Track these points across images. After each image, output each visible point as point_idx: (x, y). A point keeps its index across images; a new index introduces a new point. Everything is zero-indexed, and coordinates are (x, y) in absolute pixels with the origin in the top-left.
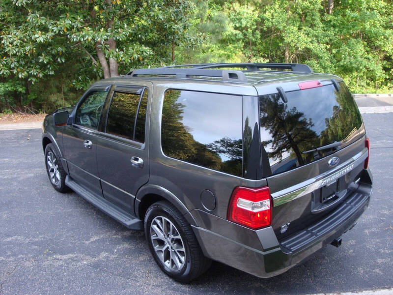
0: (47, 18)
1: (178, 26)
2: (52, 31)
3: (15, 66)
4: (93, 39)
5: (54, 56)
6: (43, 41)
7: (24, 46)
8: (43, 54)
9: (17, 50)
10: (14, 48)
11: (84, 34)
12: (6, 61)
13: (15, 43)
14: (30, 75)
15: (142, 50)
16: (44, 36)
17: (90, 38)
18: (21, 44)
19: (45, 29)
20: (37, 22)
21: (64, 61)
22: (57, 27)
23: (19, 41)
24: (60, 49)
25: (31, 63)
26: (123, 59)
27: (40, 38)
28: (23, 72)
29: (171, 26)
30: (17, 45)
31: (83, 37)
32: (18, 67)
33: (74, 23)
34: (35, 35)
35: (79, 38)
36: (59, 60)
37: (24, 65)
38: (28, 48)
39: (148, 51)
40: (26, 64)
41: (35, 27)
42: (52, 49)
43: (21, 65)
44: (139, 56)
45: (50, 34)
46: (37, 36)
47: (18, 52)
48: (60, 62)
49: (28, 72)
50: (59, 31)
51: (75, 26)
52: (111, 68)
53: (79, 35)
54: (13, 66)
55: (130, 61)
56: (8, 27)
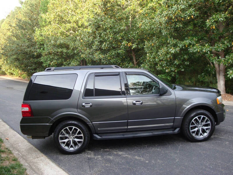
0: (177, 40)
2: (179, 47)
3: (165, 66)
5: (183, 61)
6: (173, 52)
7: (166, 55)
8: (177, 60)
12: (161, 63)
13: (163, 54)
14: (172, 71)
16: (174, 50)
17: (199, 50)
19: (175, 46)
20: (172, 42)
21: (188, 64)
23: (165, 53)
24: (185, 57)
25: (172, 64)
28: (168, 69)
30: (163, 55)
31: (195, 49)
33: (192, 42)
35: (193, 50)
36: (186, 63)
37: (169, 65)
38: (168, 56)
42: (181, 57)
43: (167, 65)
46: (171, 50)
47: (164, 58)
49: (170, 69)
50: (182, 47)
51: (192, 44)
54: (163, 65)
56: (163, 46)
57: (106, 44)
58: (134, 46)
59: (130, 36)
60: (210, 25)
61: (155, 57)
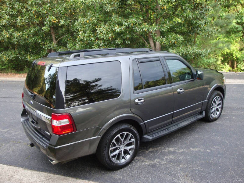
0: (122, 18)
1: (201, 22)
2: (125, 25)
3: (102, 45)
4: (148, 30)
5: (124, 40)
6: (119, 31)
7: (108, 34)
8: (118, 39)
9: (104, 36)
10: (103, 35)
11: (143, 27)
12: (97, 42)
13: (104, 32)
15: (177, 37)
16: (120, 28)
17: (146, 30)
18: (107, 32)
19: (120, 24)
20: (117, 20)
21: (129, 43)
22: (128, 23)
23: (106, 31)
24: (128, 36)
25: (111, 44)
26: (165, 43)
27: (118, 29)
29: (197, 22)
30: (104, 33)
31: (142, 29)
32: (103, 46)
33: (138, 20)
34: (115, 27)
35: (140, 29)
36: (127, 42)
37: (107, 45)
38: (110, 35)
39: (181, 38)
40: (108, 44)
41: (115, 23)
42: (123, 36)
43: (105, 45)
44: (175, 41)
45: (124, 27)
46: (116, 28)
47: (105, 37)
48: (127, 43)
50: (129, 25)
51: (138, 22)
52: (156, 48)
53: (140, 28)
54: (101, 45)
55: (169, 44)
56: (100, 23)
57: (23, 19)
58: (62, 22)
59: (55, 9)
60: (163, 5)
61: (90, 35)
